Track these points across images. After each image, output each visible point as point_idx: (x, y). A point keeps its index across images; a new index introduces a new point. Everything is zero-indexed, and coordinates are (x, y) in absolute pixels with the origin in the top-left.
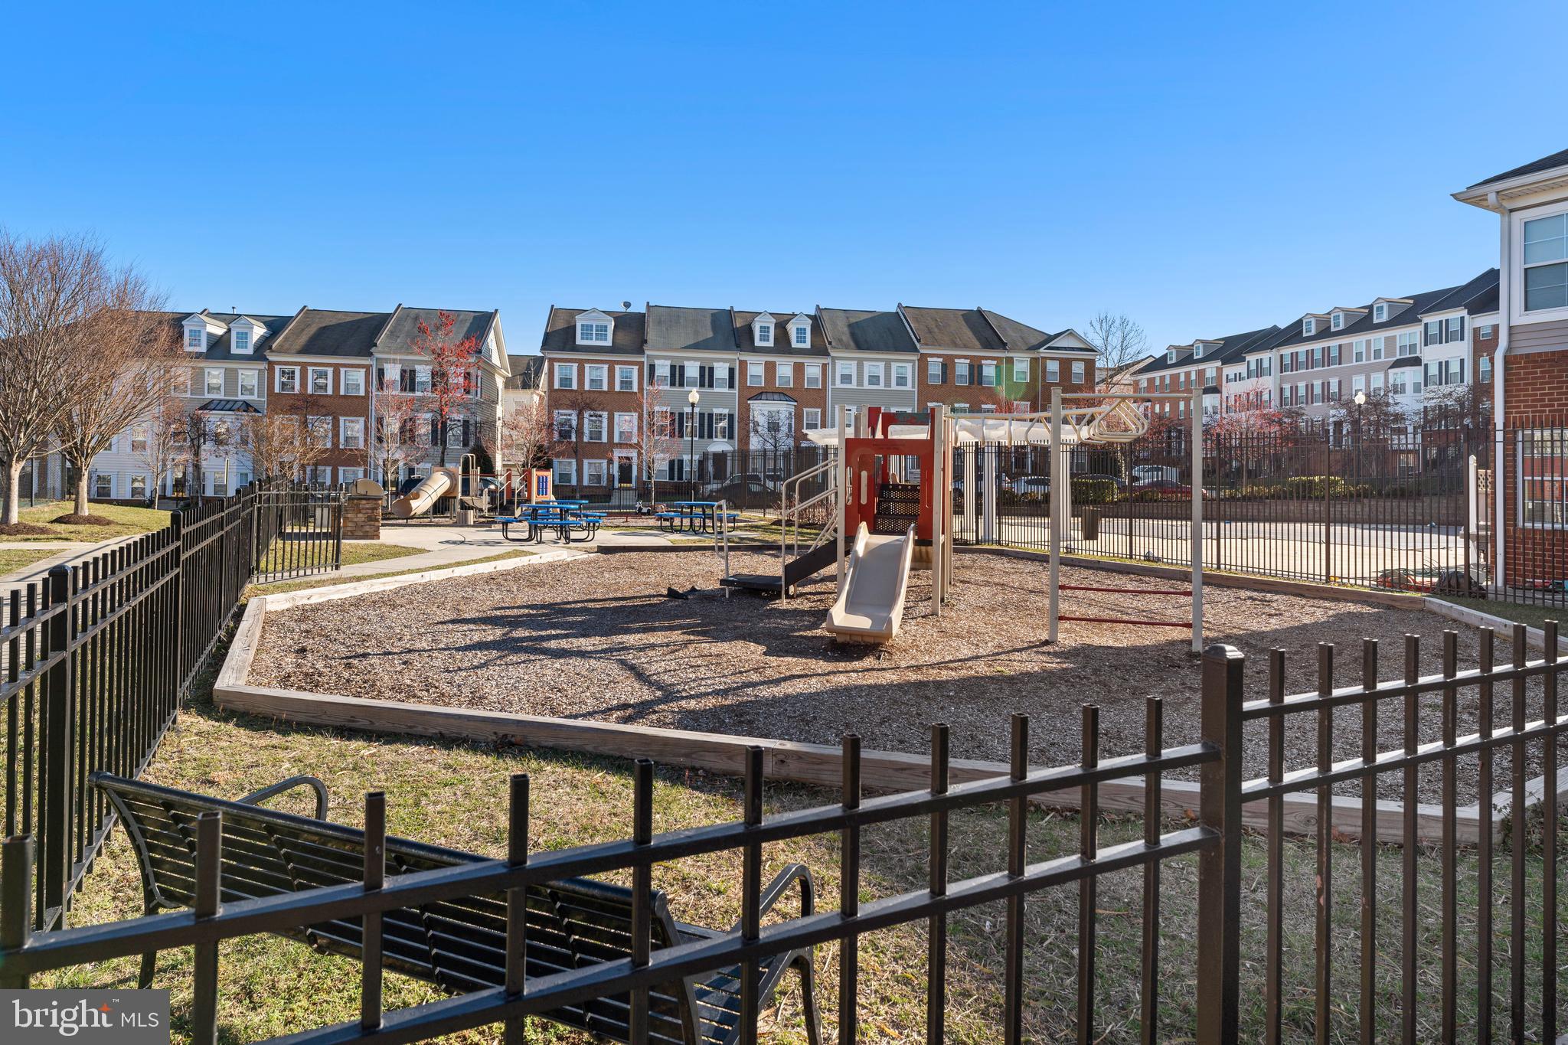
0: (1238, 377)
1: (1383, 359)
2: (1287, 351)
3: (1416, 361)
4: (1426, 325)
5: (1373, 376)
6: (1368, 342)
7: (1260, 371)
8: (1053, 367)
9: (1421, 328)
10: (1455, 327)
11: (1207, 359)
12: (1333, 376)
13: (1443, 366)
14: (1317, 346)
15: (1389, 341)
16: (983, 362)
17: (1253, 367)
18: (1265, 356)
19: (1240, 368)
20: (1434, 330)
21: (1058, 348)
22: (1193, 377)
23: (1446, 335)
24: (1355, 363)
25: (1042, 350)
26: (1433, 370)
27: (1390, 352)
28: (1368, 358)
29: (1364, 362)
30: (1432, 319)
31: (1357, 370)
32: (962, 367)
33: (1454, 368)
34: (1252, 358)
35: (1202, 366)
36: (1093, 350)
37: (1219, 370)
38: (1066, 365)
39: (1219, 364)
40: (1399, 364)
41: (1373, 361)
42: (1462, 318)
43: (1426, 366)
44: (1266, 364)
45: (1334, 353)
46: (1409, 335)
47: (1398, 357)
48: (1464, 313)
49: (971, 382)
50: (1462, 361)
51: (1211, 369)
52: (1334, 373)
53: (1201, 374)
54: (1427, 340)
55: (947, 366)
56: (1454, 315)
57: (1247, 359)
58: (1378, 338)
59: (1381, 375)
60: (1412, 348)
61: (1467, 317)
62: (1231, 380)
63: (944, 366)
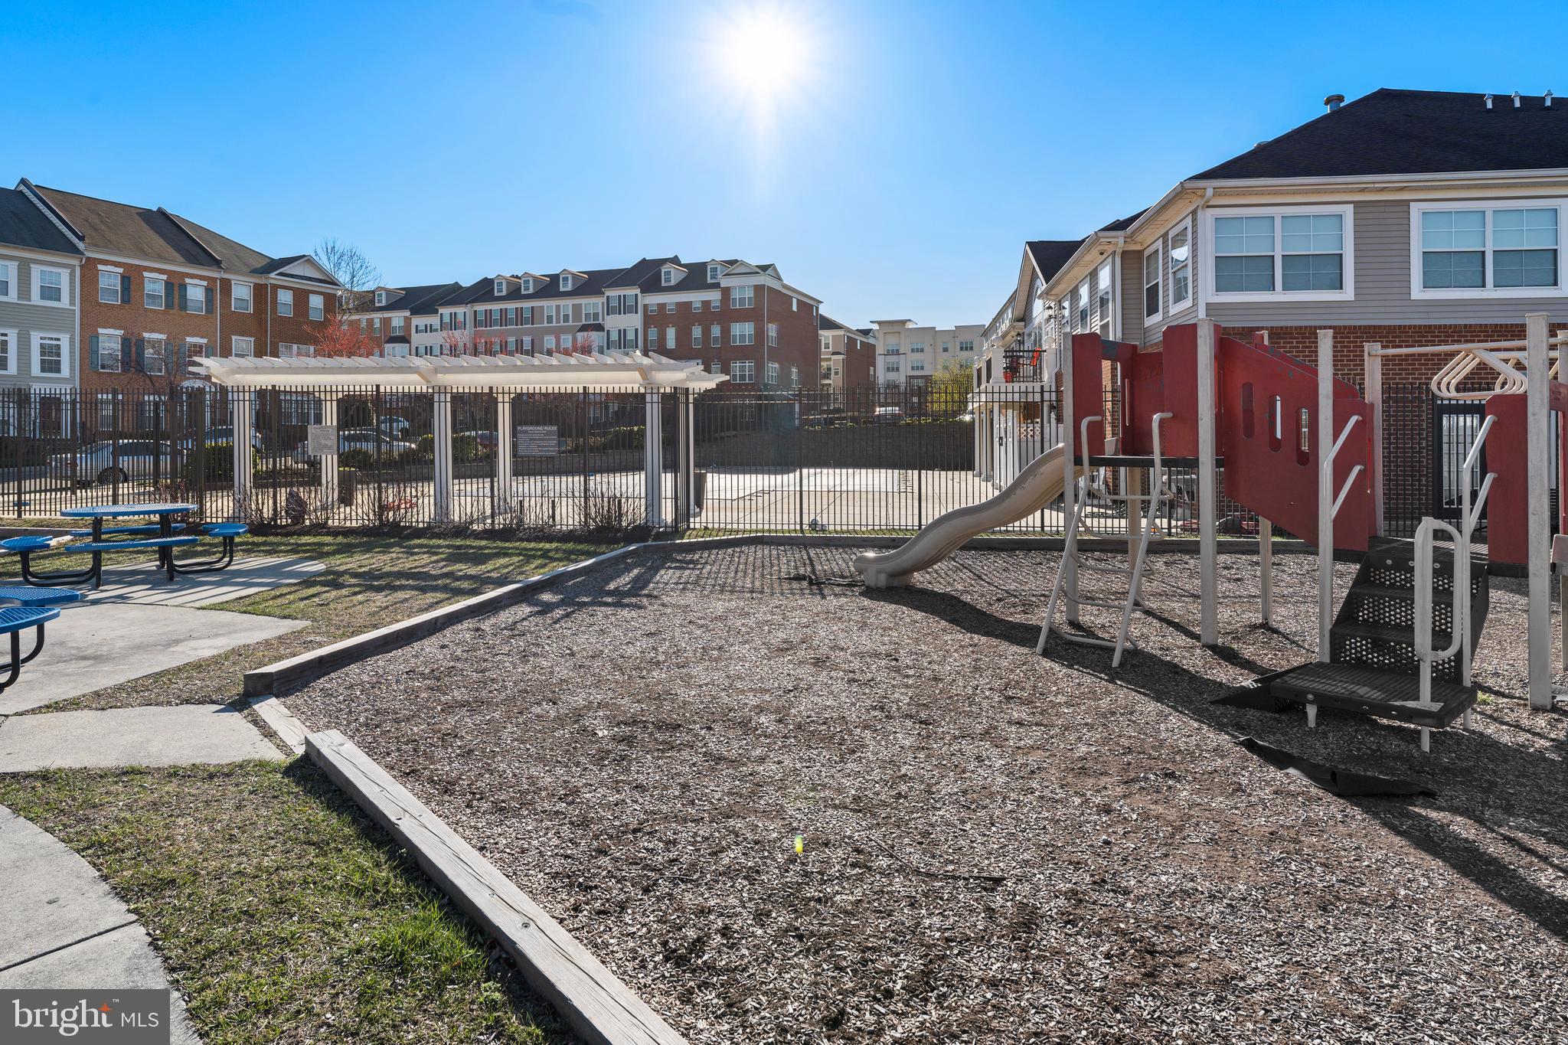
0: (429, 329)
1: (571, 323)
2: (481, 307)
3: (599, 328)
4: (608, 297)
5: (563, 337)
6: (558, 307)
7: (454, 324)
8: (285, 297)
9: (604, 300)
10: (630, 302)
11: (392, 306)
12: (527, 335)
13: (623, 333)
14: (511, 306)
15: (577, 308)
16: (187, 280)
17: (447, 319)
18: (460, 310)
19: (433, 320)
20: (614, 303)
21: (292, 276)
22: (377, 325)
23: (624, 307)
24: (546, 324)
25: (273, 275)
26: (614, 337)
27: (577, 317)
28: (558, 321)
29: (554, 324)
30: (613, 293)
31: (549, 331)
32: (154, 284)
33: (631, 336)
34: (446, 311)
35: (387, 315)
36: (334, 283)
37: (407, 320)
38: (301, 298)
39: (407, 313)
40: (584, 328)
41: (562, 324)
42: (636, 295)
43: (608, 331)
44: (460, 318)
45: (527, 315)
46: (592, 304)
47: (584, 322)
48: (638, 291)
49: (169, 305)
50: (636, 330)
51: (397, 318)
52: (527, 332)
53: (386, 322)
54: (610, 311)
55: (130, 281)
56: (633, 291)
57: (441, 311)
58: (567, 304)
59: (570, 337)
60: (596, 315)
61: (640, 295)
62: (421, 331)
63: (125, 280)
